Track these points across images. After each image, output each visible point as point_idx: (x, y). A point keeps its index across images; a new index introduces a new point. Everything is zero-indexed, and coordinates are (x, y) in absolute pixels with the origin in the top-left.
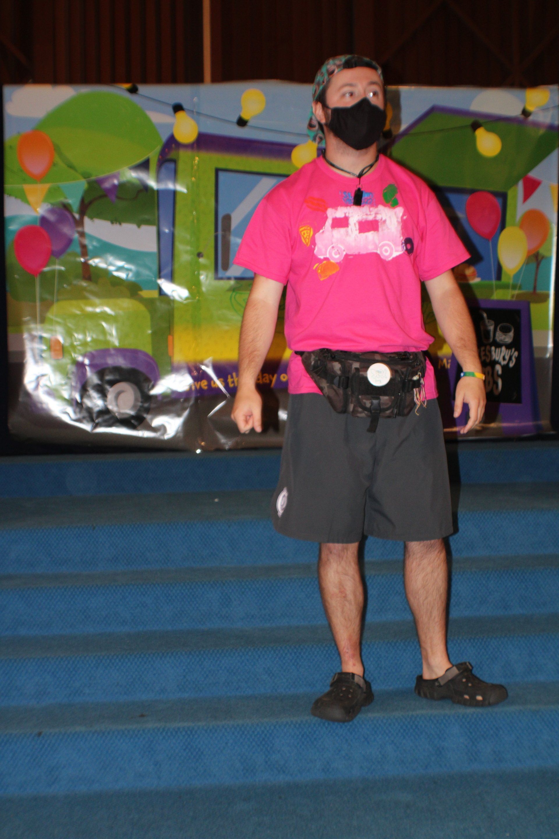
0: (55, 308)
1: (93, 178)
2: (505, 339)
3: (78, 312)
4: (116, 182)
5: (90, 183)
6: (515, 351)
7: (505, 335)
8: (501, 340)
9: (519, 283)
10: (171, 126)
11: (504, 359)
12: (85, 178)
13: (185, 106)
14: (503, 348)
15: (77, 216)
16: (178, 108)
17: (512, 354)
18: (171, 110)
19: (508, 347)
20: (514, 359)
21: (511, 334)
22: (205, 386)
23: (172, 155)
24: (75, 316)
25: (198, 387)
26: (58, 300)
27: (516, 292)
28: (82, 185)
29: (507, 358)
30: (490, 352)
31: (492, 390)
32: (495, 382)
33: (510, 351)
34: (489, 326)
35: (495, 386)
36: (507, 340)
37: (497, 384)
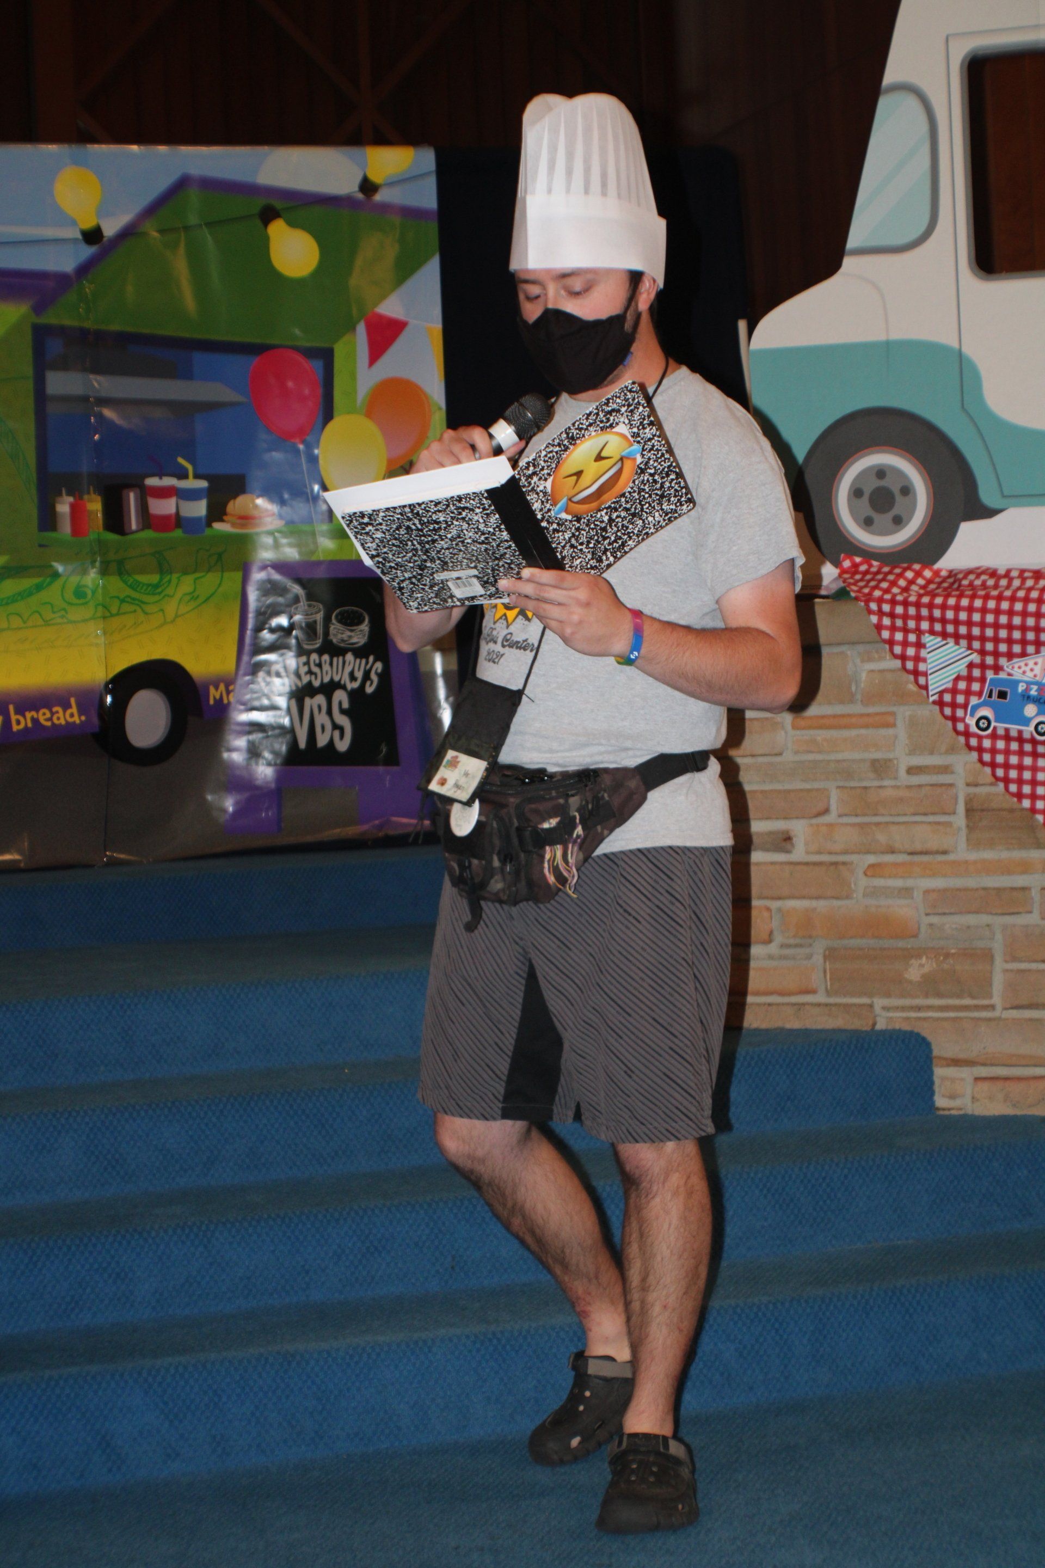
2: (350, 637)
6: (375, 661)
7: (352, 631)
8: (343, 641)
11: (353, 678)
14: (349, 657)
17: (368, 667)
19: (360, 653)
20: (374, 677)
21: (365, 627)
29: (359, 675)
30: (320, 665)
31: (331, 742)
32: (336, 726)
33: (364, 661)
34: (312, 614)
35: (337, 734)
36: (354, 640)
37: (341, 729)
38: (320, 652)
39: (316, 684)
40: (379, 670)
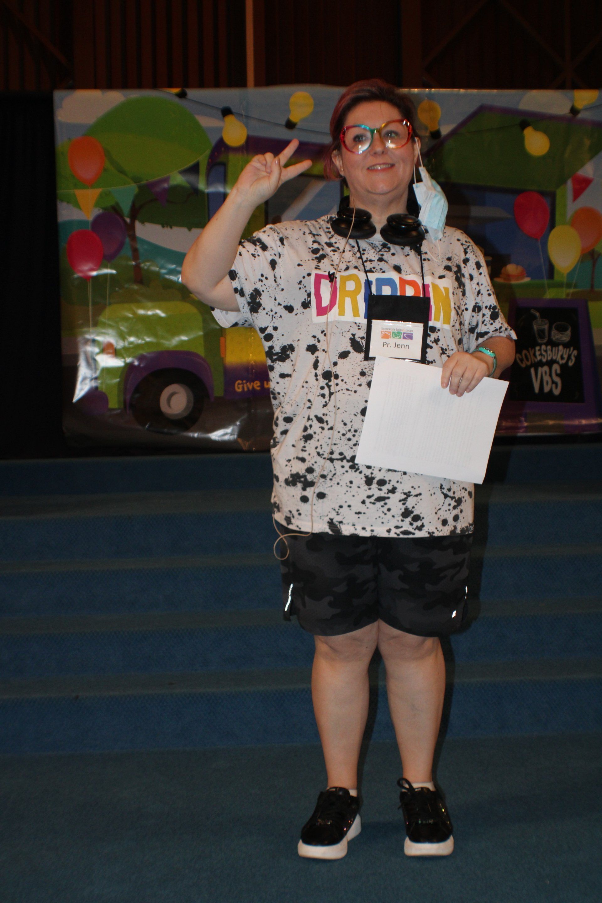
0: (108, 311)
1: (144, 182)
2: (561, 337)
3: (130, 315)
4: (166, 185)
5: (141, 188)
6: (574, 350)
7: (562, 334)
8: (558, 339)
9: (574, 281)
10: (220, 130)
11: (562, 358)
12: (135, 182)
13: (233, 110)
14: (561, 347)
15: (128, 220)
16: (226, 112)
17: (570, 353)
18: (220, 113)
19: (566, 346)
20: (573, 358)
21: (569, 332)
22: (258, 387)
23: (222, 158)
24: (126, 319)
25: (251, 388)
26: (110, 304)
27: (572, 290)
28: (133, 189)
29: (566, 356)
30: (546, 351)
31: (551, 390)
32: (553, 382)
33: (568, 350)
34: (543, 325)
35: (554, 386)
36: (564, 339)
37: (556, 384)
38: (547, 344)
39: (544, 360)
40: (576, 355)
